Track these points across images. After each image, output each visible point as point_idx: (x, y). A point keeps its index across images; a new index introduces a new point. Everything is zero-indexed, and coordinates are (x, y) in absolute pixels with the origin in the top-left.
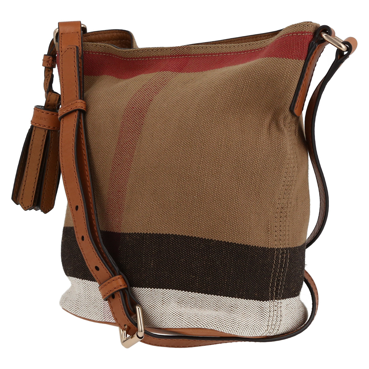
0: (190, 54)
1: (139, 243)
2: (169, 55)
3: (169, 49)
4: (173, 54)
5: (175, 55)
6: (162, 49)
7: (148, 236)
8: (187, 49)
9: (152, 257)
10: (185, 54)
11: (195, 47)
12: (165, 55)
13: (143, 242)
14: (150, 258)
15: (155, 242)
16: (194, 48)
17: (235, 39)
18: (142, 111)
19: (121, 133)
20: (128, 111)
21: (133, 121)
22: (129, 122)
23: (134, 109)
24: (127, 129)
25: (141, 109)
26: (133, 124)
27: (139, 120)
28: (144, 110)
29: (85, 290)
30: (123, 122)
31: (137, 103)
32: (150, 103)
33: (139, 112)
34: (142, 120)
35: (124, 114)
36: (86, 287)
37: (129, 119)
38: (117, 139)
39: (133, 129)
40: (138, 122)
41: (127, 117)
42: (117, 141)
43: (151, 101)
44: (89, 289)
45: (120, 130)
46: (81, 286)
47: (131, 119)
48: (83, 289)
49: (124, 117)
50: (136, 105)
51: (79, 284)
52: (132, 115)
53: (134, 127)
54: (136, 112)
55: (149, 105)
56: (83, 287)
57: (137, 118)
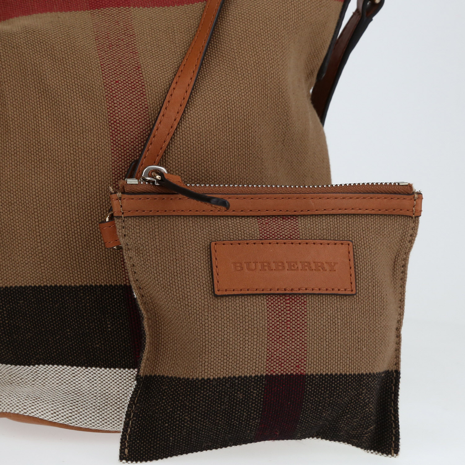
18: (135, 86)
19: (113, 125)
20: (110, 87)
21: (128, 104)
22: (124, 107)
23: (120, 85)
24: (124, 118)
25: (132, 82)
26: (131, 109)
27: (138, 101)
28: (138, 84)
29: (93, 383)
30: (110, 107)
31: (118, 73)
32: (140, 72)
33: (130, 88)
34: (143, 101)
35: (107, 94)
36: (95, 378)
37: (121, 102)
38: (109, 136)
39: (135, 117)
40: (138, 104)
41: (115, 98)
42: (109, 139)
43: (139, 68)
44: (102, 382)
45: (110, 120)
46: (83, 377)
47: (123, 100)
48: (88, 383)
49: (110, 99)
50: (119, 76)
51: (77, 375)
52: (122, 94)
53: (134, 114)
54: (126, 88)
55: (141, 75)
56: (88, 379)
57: (132, 98)
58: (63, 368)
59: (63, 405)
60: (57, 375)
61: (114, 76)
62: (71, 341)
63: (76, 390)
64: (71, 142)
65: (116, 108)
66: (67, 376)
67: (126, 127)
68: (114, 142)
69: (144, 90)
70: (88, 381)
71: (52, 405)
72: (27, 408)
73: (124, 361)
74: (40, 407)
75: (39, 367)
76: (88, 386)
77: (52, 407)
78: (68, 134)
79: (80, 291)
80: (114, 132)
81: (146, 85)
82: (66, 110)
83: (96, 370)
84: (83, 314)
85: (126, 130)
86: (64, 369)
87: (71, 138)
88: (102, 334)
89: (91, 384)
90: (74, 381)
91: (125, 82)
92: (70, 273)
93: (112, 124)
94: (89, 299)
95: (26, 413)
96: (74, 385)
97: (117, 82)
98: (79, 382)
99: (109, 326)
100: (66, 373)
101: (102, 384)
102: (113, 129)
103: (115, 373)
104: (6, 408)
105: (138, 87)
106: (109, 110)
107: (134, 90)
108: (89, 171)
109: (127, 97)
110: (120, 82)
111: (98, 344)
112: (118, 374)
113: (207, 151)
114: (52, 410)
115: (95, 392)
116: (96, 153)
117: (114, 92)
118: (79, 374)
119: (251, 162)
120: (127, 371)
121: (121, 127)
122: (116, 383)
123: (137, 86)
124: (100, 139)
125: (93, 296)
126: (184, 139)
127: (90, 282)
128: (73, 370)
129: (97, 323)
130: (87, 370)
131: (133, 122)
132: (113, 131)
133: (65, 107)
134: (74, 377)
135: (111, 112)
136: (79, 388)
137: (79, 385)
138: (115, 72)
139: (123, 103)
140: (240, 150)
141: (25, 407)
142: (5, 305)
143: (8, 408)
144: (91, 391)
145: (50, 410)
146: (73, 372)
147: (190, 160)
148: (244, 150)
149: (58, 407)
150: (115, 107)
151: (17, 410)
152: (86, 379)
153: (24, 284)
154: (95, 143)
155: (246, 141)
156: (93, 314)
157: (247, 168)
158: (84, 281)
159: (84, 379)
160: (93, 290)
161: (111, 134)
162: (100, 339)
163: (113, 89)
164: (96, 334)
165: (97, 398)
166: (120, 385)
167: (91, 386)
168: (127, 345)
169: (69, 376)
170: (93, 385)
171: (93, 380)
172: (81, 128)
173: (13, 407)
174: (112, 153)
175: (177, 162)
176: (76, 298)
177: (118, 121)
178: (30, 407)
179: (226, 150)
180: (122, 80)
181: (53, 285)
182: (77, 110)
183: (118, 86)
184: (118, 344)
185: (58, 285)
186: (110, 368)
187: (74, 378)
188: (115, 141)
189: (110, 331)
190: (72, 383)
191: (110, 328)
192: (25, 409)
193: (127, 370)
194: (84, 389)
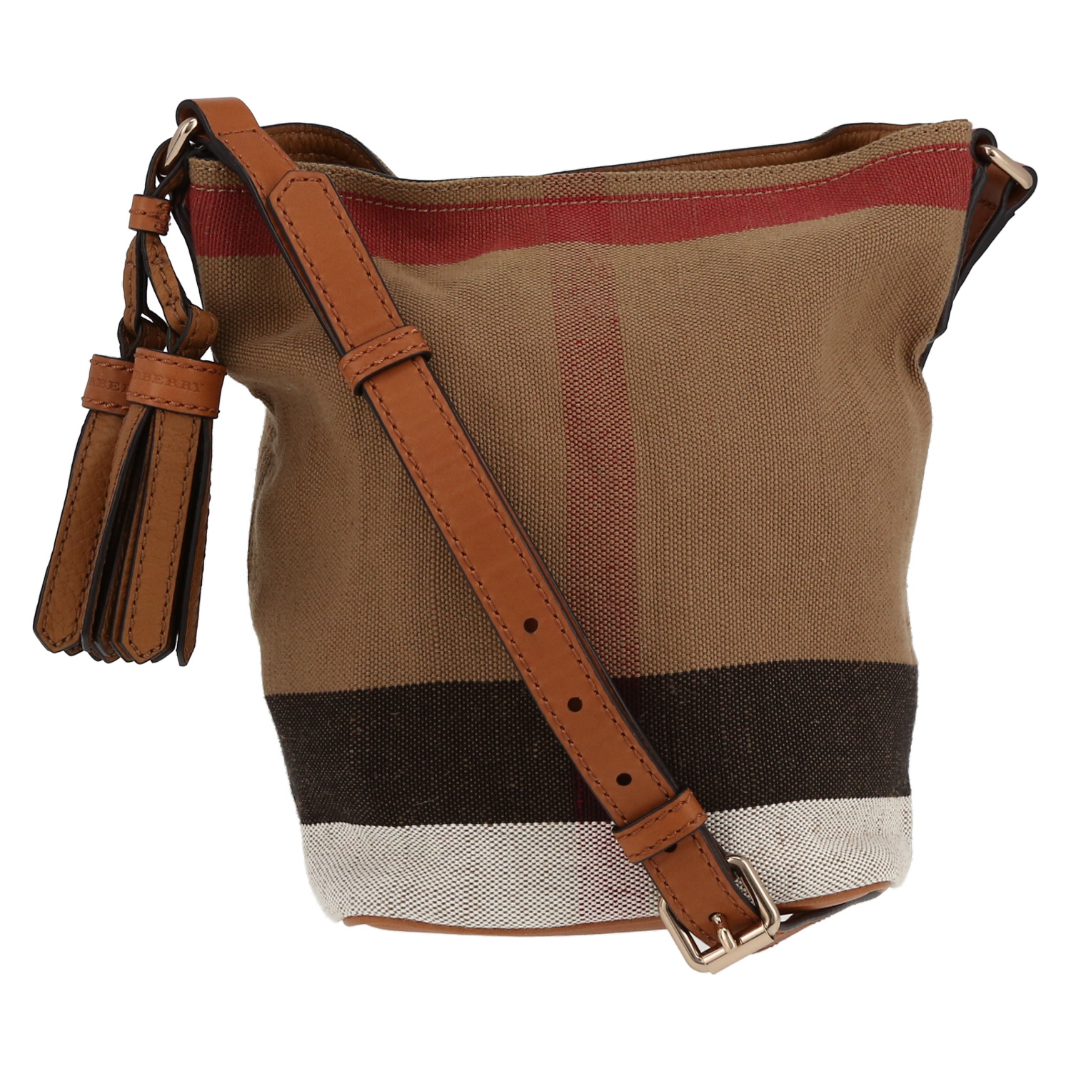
0: (605, 194)
1: (707, 697)
2: (542, 197)
3: (541, 183)
4: (553, 194)
5: (558, 197)
6: (520, 182)
7: (728, 673)
8: (593, 180)
9: (746, 726)
10: (589, 195)
11: (617, 176)
12: (529, 197)
13: (718, 692)
14: (739, 730)
15: (747, 688)
16: (616, 180)
17: (703, 157)
18: (608, 349)
19: (570, 411)
20: (568, 350)
21: (596, 377)
22: (589, 382)
23: (584, 347)
24: (589, 400)
25: (602, 344)
26: (600, 385)
27: (610, 374)
28: (611, 347)
29: (500, 851)
30: (566, 381)
31: (582, 329)
32: (617, 328)
33: (600, 353)
34: (619, 374)
35: (562, 360)
36: (504, 842)
37: (584, 373)
38: (563, 428)
39: (606, 398)
40: (611, 379)
41: (575, 368)
42: (564, 434)
43: (616, 321)
44: (517, 847)
45: (565, 403)
46: (484, 842)
47: (588, 371)
48: (492, 851)
49: (567, 368)
50: (582, 333)
51: (472, 839)
52: (586, 361)
53: (605, 393)
54: (592, 352)
55: (618, 332)
56: (492, 845)
57: (602, 368)
58: (449, 828)
59: (452, 896)
60: (440, 841)
61: (574, 333)
62: (468, 780)
63: (473, 864)
64: (502, 437)
65: (577, 384)
66: (456, 841)
67: (592, 413)
68: (572, 439)
69: (621, 357)
70: (492, 848)
71: (435, 900)
72: (395, 906)
73: (557, 809)
74: (415, 904)
75: (412, 829)
76: (493, 856)
77: (435, 902)
78: (497, 424)
79: (493, 690)
80: (571, 422)
81: (624, 349)
82: (495, 385)
83: (507, 828)
84: (494, 730)
85: (592, 419)
86: (450, 831)
87: (502, 432)
88: (522, 765)
89: (497, 853)
90: (468, 850)
91: (591, 343)
92: (481, 660)
93: (568, 409)
94: (506, 705)
95: (393, 915)
96: (469, 855)
97: (579, 342)
98: (477, 850)
99: (535, 750)
100: (455, 836)
101: (517, 850)
102: (570, 417)
103: (541, 830)
104: (362, 909)
105: (612, 352)
106: (564, 387)
107: (605, 356)
108: (529, 486)
109: (594, 367)
110: (584, 342)
111: (513, 782)
112: (545, 832)
113: (724, 445)
114: (435, 908)
115: (505, 865)
116: (542, 456)
117: (574, 358)
118: (476, 836)
119: (801, 457)
120: (561, 827)
121: (583, 413)
122: (541, 847)
123: (610, 349)
124: (549, 433)
125: (515, 699)
126: (685, 430)
127: (512, 676)
128: (466, 831)
129: (516, 745)
130: (491, 828)
131: (603, 405)
132: (569, 420)
133: (494, 380)
134: (468, 841)
135: (568, 389)
136: (478, 861)
137: (478, 855)
138: (577, 327)
139: (588, 376)
140: (781, 438)
141: (391, 906)
142: (370, 721)
143: (365, 909)
144: (497, 865)
145: (431, 907)
146: (467, 833)
147: (696, 462)
148: (788, 438)
149: (443, 901)
150: (575, 381)
151: (379, 910)
152: (488, 845)
153: (404, 681)
154: (541, 439)
155: (791, 424)
156: (511, 730)
157: (794, 468)
158: (502, 674)
159: (484, 845)
160: (515, 689)
161: (567, 425)
162: (518, 773)
163: (573, 353)
164: (512, 765)
165: (509, 876)
166: (549, 849)
167: (497, 856)
168: (563, 781)
169: (460, 841)
170: (501, 853)
171: (500, 845)
172: (519, 415)
173: (372, 907)
174: (568, 455)
175: (674, 467)
176: (485, 703)
177: (578, 405)
178: (399, 904)
179: (757, 439)
180: (587, 340)
181: (451, 681)
182: (513, 384)
183: (580, 349)
184: (547, 781)
185: (459, 680)
186: (532, 823)
187: (468, 844)
188: (573, 436)
189: (537, 759)
190: (464, 852)
191: (537, 753)
192: (391, 909)
193: (561, 823)
194: (485, 861)
